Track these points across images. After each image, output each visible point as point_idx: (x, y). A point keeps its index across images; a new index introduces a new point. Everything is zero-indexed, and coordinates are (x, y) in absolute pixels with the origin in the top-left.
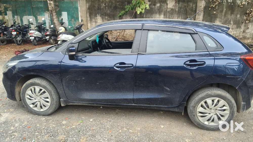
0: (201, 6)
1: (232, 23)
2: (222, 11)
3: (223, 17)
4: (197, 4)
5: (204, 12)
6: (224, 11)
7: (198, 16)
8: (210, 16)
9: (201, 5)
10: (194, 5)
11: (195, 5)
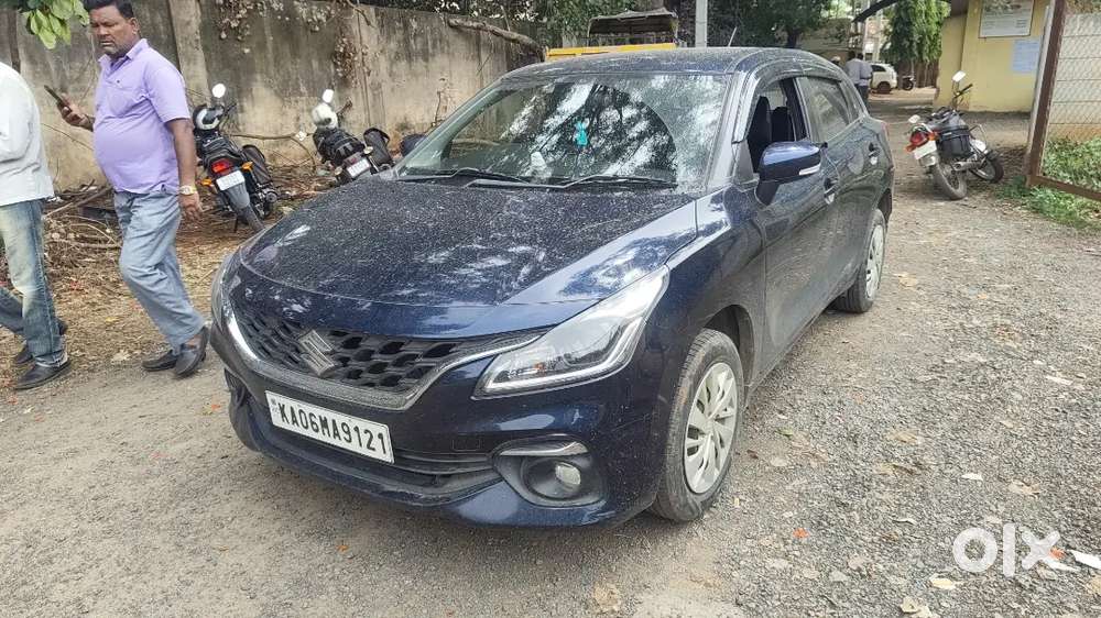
0: (188, 23)
1: (303, 89)
2: (262, 46)
3: (272, 70)
4: (173, 13)
5: (206, 49)
6: (270, 46)
7: (188, 64)
8: (229, 66)
9: (187, 19)
10: (159, 19)
11: (163, 17)
